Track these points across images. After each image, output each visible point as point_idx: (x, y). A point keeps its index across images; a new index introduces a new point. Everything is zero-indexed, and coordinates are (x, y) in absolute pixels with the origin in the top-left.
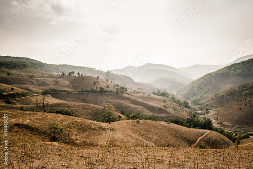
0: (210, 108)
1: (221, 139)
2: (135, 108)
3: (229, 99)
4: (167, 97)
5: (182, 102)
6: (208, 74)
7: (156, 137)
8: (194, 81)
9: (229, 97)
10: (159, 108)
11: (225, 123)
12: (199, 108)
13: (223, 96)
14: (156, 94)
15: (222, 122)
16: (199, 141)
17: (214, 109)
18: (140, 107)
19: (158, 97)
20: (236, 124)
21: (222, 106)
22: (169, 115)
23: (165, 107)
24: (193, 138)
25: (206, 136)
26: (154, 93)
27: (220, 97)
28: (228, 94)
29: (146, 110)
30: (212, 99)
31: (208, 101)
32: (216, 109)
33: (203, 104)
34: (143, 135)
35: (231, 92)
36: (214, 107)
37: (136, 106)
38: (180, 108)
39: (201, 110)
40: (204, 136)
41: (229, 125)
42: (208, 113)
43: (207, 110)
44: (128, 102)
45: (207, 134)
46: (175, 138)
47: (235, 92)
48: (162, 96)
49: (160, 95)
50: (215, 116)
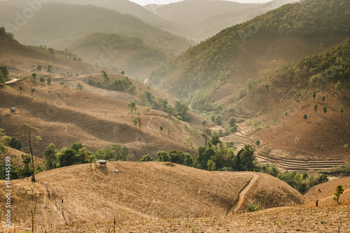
0: (240, 119)
1: (282, 189)
2: (51, 129)
3: (280, 96)
4: (132, 91)
5: (173, 106)
6: (230, 30)
7: (159, 202)
8: (195, 48)
9: (279, 90)
10: (120, 125)
11: (274, 152)
12: (213, 119)
13: (267, 87)
14: (99, 85)
15: (269, 151)
16: (246, 200)
17: (247, 121)
18: (65, 125)
19: (104, 93)
20: (298, 153)
21: (264, 112)
22: (151, 144)
23: (138, 121)
24: (231, 194)
25: (255, 186)
26: (91, 83)
27: (260, 91)
28: (276, 82)
29: (85, 134)
30: (242, 96)
31: (232, 101)
32: (253, 121)
33: (220, 108)
34: (128, 201)
35: (284, 77)
36: (247, 116)
37: (52, 124)
38: (171, 122)
39: (219, 124)
40: (250, 185)
41: (284, 155)
42: (235, 130)
43: (232, 123)
44: (25, 111)
45: (257, 182)
46: (196, 198)
47: (292, 78)
48: (117, 90)
49: (110, 88)
50: (252, 137)
